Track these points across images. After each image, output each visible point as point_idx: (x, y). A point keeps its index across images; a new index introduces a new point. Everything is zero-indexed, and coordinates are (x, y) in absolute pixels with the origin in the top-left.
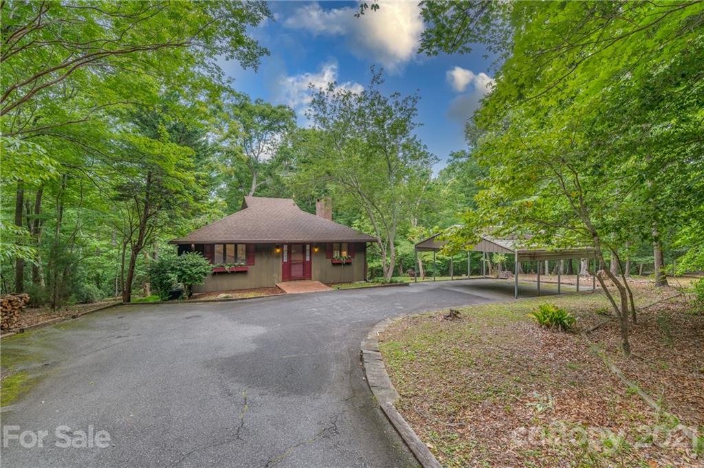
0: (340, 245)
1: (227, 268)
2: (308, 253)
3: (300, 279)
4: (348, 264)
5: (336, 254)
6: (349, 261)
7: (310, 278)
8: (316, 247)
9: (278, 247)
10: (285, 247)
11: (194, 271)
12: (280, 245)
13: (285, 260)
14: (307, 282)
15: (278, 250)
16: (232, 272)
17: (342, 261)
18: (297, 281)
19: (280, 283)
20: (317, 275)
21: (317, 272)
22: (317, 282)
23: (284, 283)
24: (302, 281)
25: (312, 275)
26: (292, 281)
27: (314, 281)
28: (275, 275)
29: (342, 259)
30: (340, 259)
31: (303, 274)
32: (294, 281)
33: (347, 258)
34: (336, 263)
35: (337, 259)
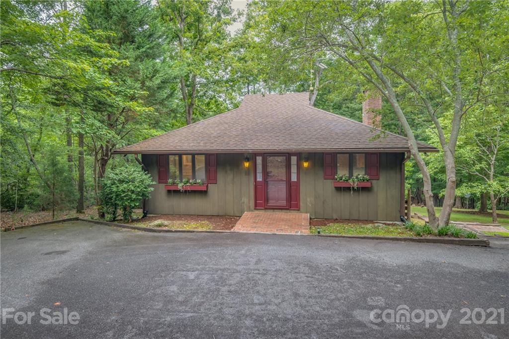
0: (351, 157)
1: (180, 186)
2: (294, 169)
3: (281, 208)
4: (366, 189)
5: (342, 173)
6: (368, 185)
7: (297, 208)
8: (306, 161)
9: (248, 160)
10: (259, 160)
11: (121, 188)
12: (251, 157)
13: (260, 178)
14: (291, 215)
15: (247, 164)
16: (186, 192)
17: (352, 184)
18: (276, 210)
19: (252, 211)
20: (308, 203)
21: (308, 199)
22: (306, 214)
23: (257, 212)
24: (285, 211)
25: (301, 204)
26: (269, 211)
27: (303, 214)
28: (245, 200)
29: (351, 181)
30: (347, 180)
31: (287, 201)
32: (272, 211)
33: (361, 180)
34: (341, 187)
35: (342, 181)
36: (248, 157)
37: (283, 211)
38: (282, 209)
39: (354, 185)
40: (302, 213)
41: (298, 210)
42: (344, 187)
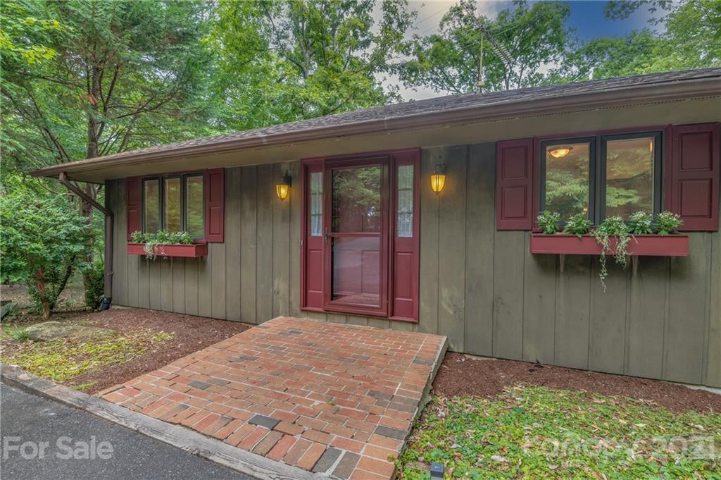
1: (148, 246)
2: (405, 203)
3: (364, 315)
7: (412, 316)
8: (438, 173)
9: (287, 180)
10: (317, 182)
12: (296, 173)
13: (317, 230)
15: (285, 191)
17: (605, 242)
18: (352, 319)
19: (296, 316)
20: (445, 306)
21: (445, 293)
22: (436, 337)
23: (305, 319)
24: (378, 322)
25: (422, 304)
26: (337, 318)
27: (427, 336)
28: (280, 285)
29: (601, 234)
30: (585, 231)
31: (381, 293)
32: (343, 318)
33: (642, 228)
34: (558, 256)
35: (564, 233)
36: (290, 172)
37: (372, 321)
38: (369, 316)
39: (613, 246)
40: (424, 331)
41: (414, 323)
42: (568, 256)
